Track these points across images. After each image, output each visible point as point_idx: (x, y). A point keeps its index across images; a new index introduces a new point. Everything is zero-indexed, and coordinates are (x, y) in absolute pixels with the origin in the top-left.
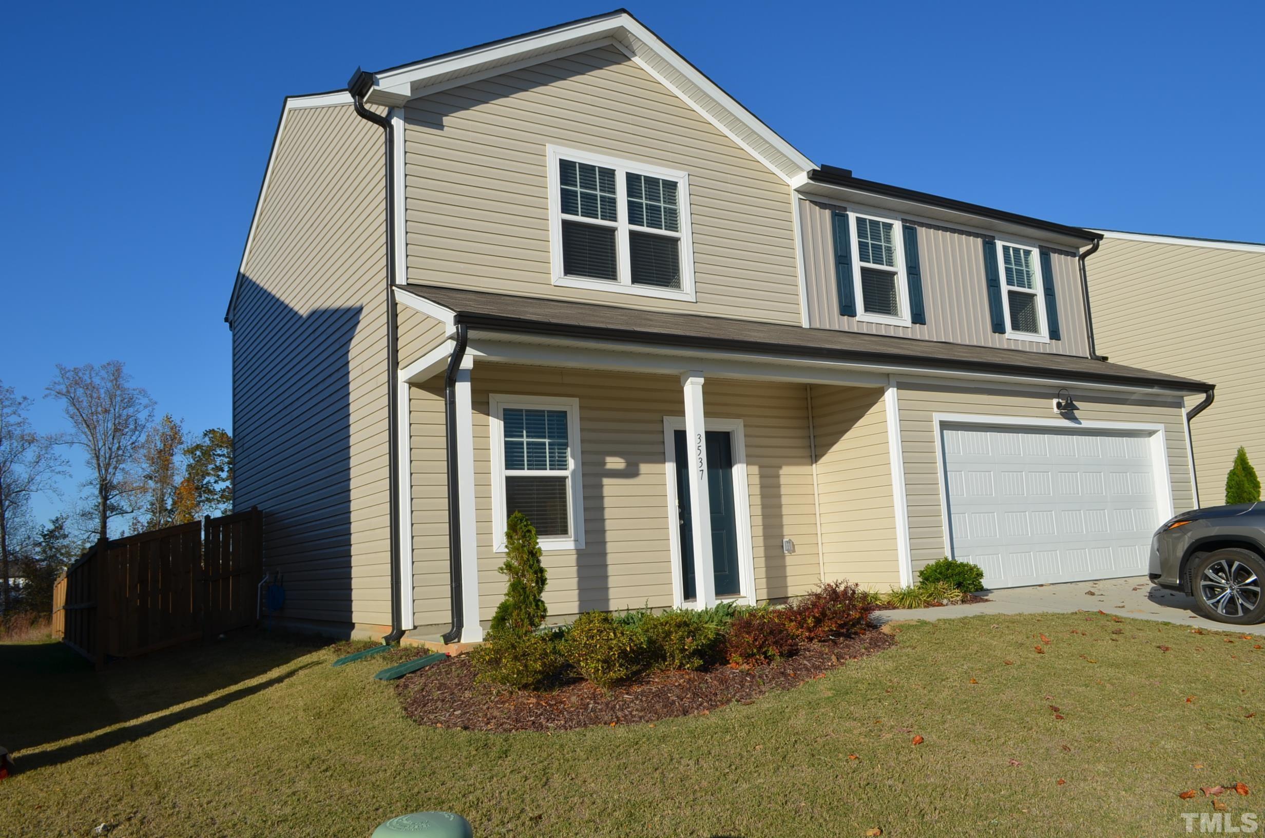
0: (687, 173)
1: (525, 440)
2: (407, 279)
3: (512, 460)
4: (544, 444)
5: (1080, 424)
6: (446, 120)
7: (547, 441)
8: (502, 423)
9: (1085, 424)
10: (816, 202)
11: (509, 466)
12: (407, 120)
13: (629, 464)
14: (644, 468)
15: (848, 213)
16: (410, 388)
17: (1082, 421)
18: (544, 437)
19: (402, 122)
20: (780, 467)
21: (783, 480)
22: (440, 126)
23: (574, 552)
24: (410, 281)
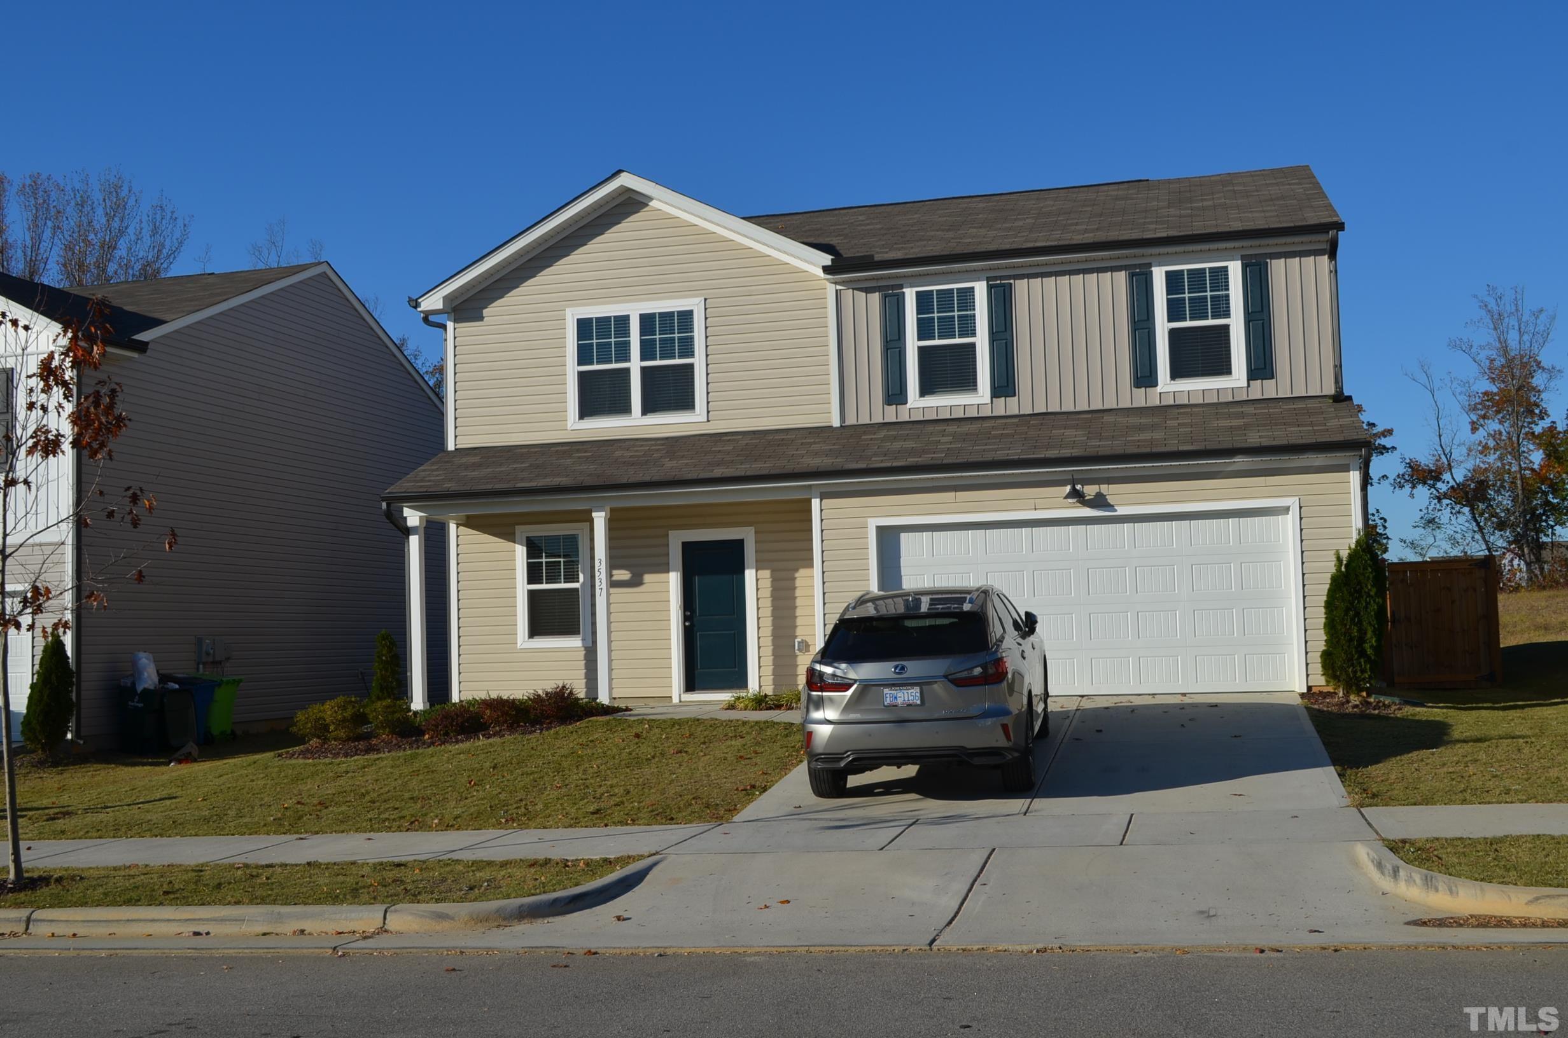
0: (703, 298)
1: (544, 560)
2: (456, 445)
3: (533, 575)
4: (560, 562)
5: (1116, 511)
6: (485, 312)
7: (562, 560)
8: (525, 548)
9: (1121, 511)
10: (862, 288)
11: (530, 582)
12: (456, 321)
13: (634, 575)
14: (647, 578)
15: (904, 290)
16: (457, 527)
17: (1116, 508)
18: (559, 556)
19: (452, 324)
20: (797, 570)
21: (798, 583)
22: (481, 318)
23: (583, 649)
24: (458, 447)
